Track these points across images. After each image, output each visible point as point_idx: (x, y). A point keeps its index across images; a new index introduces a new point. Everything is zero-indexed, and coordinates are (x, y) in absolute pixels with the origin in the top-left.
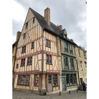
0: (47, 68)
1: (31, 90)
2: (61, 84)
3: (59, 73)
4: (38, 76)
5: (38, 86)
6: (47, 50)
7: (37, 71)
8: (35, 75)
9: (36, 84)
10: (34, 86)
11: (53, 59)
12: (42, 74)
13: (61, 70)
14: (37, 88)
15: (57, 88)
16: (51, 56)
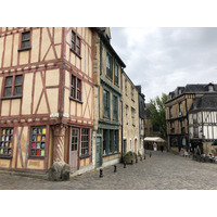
0: (71, 111)
1: (16, 170)
2: (94, 151)
3: (92, 127)
4: (44, 131)
5: (42, 158)
6: (73, 62)
7: (42, 116)
8: (32, 127)
9: (38, 151)
10: (30, 157)
11: (83, 91)
12: (59, 125)
13: (97, 119)
14: (42, 162)
15: (88, 160)
16: (80, 81)
